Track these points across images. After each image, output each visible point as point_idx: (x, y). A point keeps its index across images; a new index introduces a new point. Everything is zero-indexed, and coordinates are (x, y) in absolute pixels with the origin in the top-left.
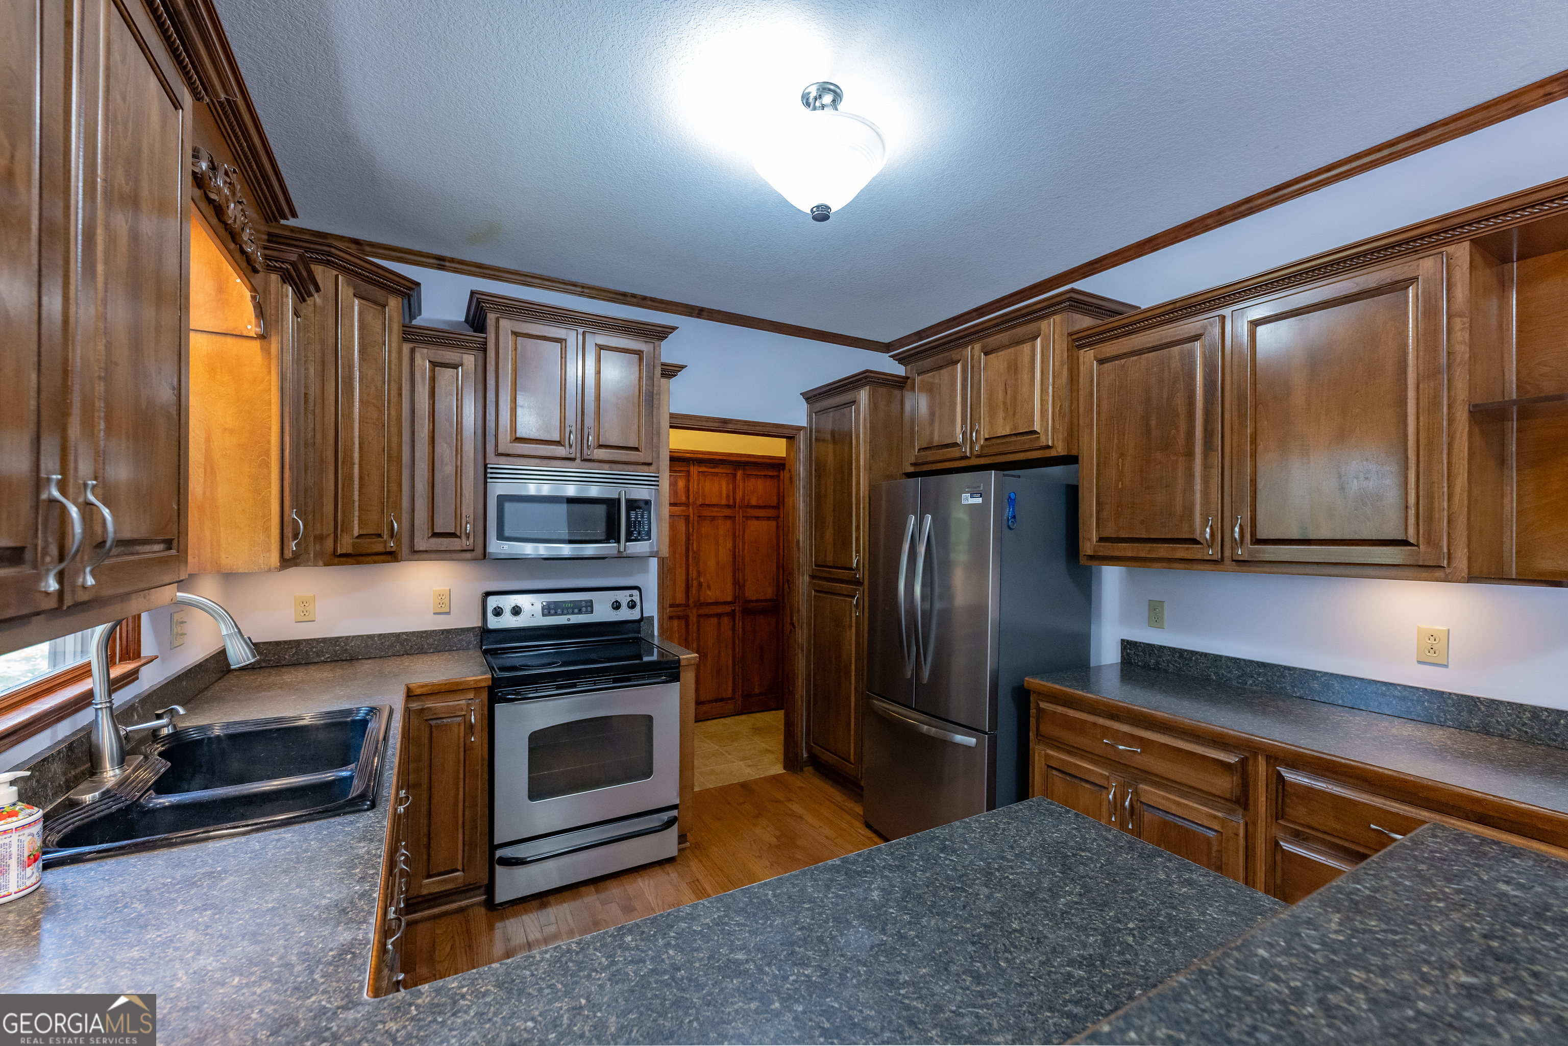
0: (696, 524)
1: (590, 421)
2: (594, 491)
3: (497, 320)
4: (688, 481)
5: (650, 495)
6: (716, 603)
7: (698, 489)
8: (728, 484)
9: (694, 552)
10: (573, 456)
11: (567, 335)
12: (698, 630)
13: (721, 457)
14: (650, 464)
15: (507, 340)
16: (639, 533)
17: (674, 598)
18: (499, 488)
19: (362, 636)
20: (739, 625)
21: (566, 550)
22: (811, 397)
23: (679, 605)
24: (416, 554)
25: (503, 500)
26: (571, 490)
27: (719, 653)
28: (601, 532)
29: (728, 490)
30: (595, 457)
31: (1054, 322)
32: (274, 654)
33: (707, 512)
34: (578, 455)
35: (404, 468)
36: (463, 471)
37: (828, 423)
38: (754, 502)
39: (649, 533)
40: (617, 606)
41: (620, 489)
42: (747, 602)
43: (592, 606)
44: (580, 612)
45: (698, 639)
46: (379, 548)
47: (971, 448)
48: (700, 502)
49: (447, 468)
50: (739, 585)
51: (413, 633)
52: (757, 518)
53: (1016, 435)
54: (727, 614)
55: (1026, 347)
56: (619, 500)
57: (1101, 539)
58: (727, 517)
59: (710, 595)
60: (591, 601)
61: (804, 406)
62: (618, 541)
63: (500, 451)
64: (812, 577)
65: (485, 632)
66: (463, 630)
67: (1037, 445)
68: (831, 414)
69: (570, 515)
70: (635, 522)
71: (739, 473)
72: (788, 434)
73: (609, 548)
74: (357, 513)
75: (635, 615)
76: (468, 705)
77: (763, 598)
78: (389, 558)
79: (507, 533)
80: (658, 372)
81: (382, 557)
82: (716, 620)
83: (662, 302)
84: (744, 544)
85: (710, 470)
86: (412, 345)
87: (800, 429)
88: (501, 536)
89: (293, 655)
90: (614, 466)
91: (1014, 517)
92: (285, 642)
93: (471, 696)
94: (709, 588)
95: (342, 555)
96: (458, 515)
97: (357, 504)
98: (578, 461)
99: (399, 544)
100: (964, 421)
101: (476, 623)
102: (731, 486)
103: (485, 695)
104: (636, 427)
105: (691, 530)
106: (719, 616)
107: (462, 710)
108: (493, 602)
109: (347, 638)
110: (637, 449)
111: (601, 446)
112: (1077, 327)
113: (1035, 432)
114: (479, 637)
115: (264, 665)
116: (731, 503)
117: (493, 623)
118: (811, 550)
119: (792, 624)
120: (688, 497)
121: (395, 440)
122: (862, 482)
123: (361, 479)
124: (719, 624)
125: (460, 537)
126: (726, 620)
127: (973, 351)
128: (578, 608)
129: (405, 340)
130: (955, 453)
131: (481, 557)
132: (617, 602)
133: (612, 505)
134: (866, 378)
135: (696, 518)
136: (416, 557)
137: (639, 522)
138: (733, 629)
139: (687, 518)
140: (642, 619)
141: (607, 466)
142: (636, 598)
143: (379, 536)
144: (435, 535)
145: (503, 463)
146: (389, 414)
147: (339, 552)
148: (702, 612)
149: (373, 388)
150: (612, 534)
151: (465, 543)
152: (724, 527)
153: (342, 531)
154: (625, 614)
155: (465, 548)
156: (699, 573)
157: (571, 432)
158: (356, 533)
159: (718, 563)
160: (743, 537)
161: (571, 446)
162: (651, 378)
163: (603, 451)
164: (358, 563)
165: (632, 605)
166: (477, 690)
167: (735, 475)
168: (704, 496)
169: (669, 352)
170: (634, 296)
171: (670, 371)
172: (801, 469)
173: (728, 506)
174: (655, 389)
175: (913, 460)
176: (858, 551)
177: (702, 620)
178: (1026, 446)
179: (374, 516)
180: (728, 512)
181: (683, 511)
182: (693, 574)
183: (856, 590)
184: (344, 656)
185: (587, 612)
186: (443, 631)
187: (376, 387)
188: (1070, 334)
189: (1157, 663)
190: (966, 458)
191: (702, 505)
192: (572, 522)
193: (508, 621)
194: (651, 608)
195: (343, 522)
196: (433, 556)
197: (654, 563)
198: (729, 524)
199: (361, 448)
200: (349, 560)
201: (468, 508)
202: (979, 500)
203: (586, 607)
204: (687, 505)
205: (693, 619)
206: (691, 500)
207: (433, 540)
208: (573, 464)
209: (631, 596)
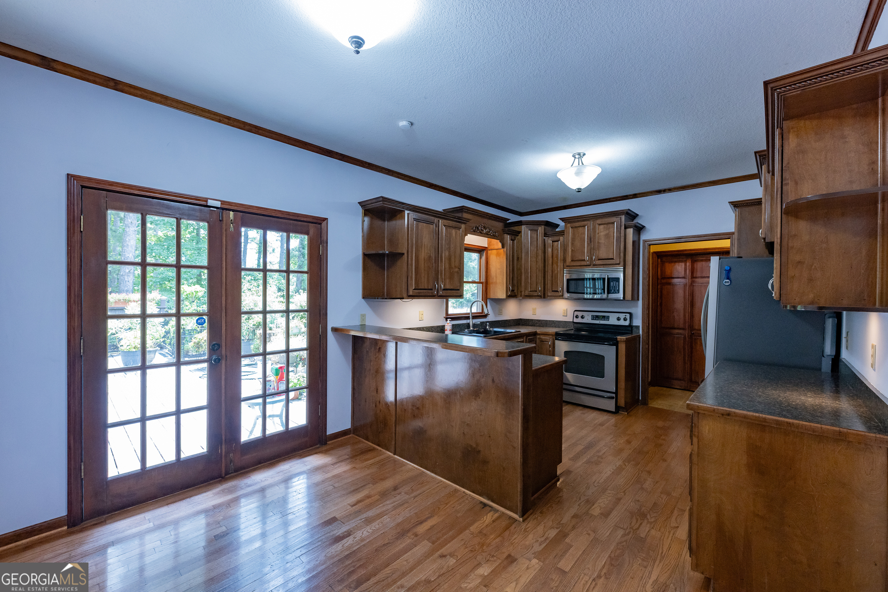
1: (594, 251)
2: (596, 276)
3: (567, 224)
4: (686, 265)
5: (620, 275)
10: (589, 264)
11: (587, 223)
14: (618, 264)
15: (569, 231)
16: (614, 291)
18: (566, 276)
24: (548, 296)
25: (568, 280)
30: (597, 264)
34: (591, 264)
35: (546, 273)
36: (560, 272)
39: (619, 291)
40: (619, 319)
41: (605, 275)
43: (609, 318)
44: (604, 320)
46: (536, 294)
49: (555, 271)
51: (557, 321)
56: (605, 278)
60: (609, 316)
62: (605, 294)
66: (569, 322)
70: (613, 286)
74: (529, 285)
75: (628, 323)
78: (539, 297)
79: (571, 290)
80: (623, 228)
86: (547, 237)
87: (731, 233)
88: (568, 292)
90: (605, 266)
91: (728, 279)
92: (530, 319)
95: (526, 296)
96: (558, 285)
103: (554, 338)
104: (612, 251)
108: (576, 314)
110: (613, 259)
111: (599, 260)
114: (573, 325)
117: (576, 320)
120: (685, 274)
121: (540, 265)
123: (531, 276)
125: (558, 292)
128: (604, 318)
129: (545, 236)
132: (619, 317)
133: (602, 280)
135: (690, 284)
137: (615, 286)
139: (686, 285)
140: (632, 325)
141: (600, 266)
142: (629, 317)
143: (536, 291)
144: (553, 291)
145: (568, 269)
146: (539, 258)
151: (560, 294)
153: (525, 290)
154: (622, 323)
157: (587, 256)
158: (528, 289)
161: (587, 261)
162: (619, 231)
163: (600, 261)
164: (533, 299)
165: (625, 319)
166: (552, 335)
174: (622, 234)
179: (534, 286)
185: (608, 321)
193: (579, 320)
194: (638, 322)
195: (526, 287)
199: (530, 268)
201: (561, 283)
203: (607, 318)
204: (685, 277)
206: (687, 275)
207: (553, 293)
208: (590, 267)
209: (626, 316)
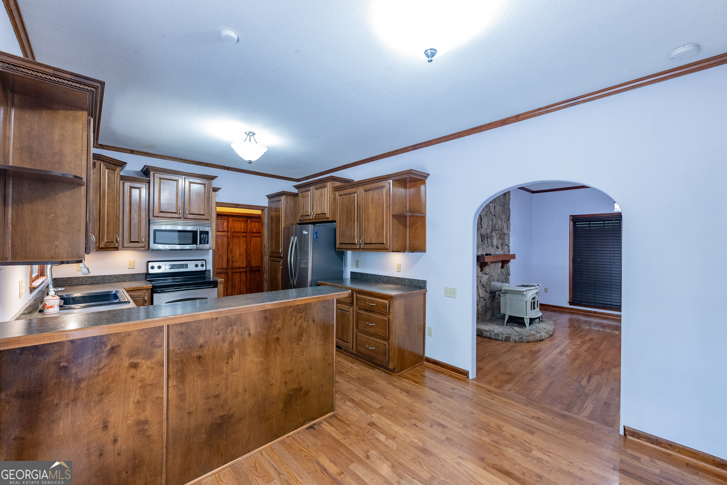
0: (231, 238)
1: (187, 206)
2: (189, 228)
3: (154, 174)
4: (228, 223)
5: (209, 229)
6: (239, 268)
7: (232, 226)
8: (244, 224)
9: (231, 249)
10: (181, 217)
11: (179, 178)
12: (232, 277)
13: (241, 215)
14: (208, 220)
15: (157, 181)
16: (204, 242)
17: (222, 266)
18: (153, 227)
19: (102, 276)
20: (249, 276)
21: (178, 247)
22: (270, 197)
23: (224, 269)
24: (124, 248)
25: (155, 231)
26: (180, 228)
27: (241, 286)
28: (190, 241)
29: (244, 226)
30: (188, 217)
31: (329, 184)
32: (70, 281)
33: (236, 234)
34: (183, 217)
35: (120, 221)
36: (141, 221)
37: (274, 205)
38: (255, 231)
39: (208, 242)
40: (197, 266)
41: (197, 228)
42: (252, 267)
43: (187, 266)
44: (183, 268)
45: (232, 281)
46: (113, 246)
47: (312, 217)
48: (233, 230)
49: (135, 221)
50: (248, 261)
51: (121, 275)
52: (256, 237)
53: (322, 214)
54: (244, 272)
55: (324, 189)
56: (197, 231)
57: (340, 244)
58: (244, 236)
59: (237, 265)
60: (187, 264)
61: (267, 199)
62: (197, 244)
63: (155, 215)
64: (270, 257)
65: (147, 274)
66: (139, 274)
67: (326, 217)
68: (275, 203)
69: (179, 236)
70: (203, 238)
71: (249, 221)
72: (262, 209)
73: (194, 246)
74: (106, 235)
75: (204, 269)
76: (144, 294)
77: (258, 266)
78: (116, 249)
79: (157, 241)
80: (211, 190)
81: (113, 249)
82: (239, 274)
83: (214, 165)
84: (251, 246)
85: (237, 219)
86: (123, 181)
87: (265, 207)
88: (155, 242)
89: (77, 282)
90: (196, 220)
91: (317, 237)
92: (74, 277)
93: (145, 291)
94: (236, 262)
95: (101, 248)
96: (139, 236)
97: (106, 232)
98: (183, 218)
99: (119, 245)
100: (311, 209)
101: (144, 271)
102: (246, 225)
103: (150, 291)
104: (203, 208)
105: (229, 241)
106: (240, 272)
107: (142, 295)
108: (150, 264)
109: (96, 276)
110: (203, 215)
111: (190, 214)
112: (335, 185)
113: (325, 214)
114: (145, 276)
115: (66, 285)
116: (246, 231)
117: (151, 271)
118: (269, 247)
119: (263, 273)
120: (228, 229)
121: (118, 212)
122: (283, 225)
123: (107, 224)
124: (240, 276)
125: (140, 243)
126: (243, 274)
127: (312, 188)
128: (182, 266)
129: (121, 180)
130: (308, 218)
131: (147, 249)
132: (197, 264)
133: (194, 233)
134: (284, 193)
135: (231, 236)
136: (124, 249)
137: (204, 238)
138: (246, 277)
139: (228, 237)
140: (206, 270)
141: (193, 220)
142: (204, 263)
143: (113, 242)
144: (131, 242)
145: (156, 219)
146: (116, 204)
147: (101, 247)
148: (234, 271)
149: (111, 196)
150: (194, 242)
151: (141, 245)
152: (243, 240)
153: (101, 241)
154: (200, 268)
155: (142, 246)
156: (232, 257)
157: (180, 210)
158: (106, 241)
159: (240, 253)
160: (250, 244)
161: (180, 214)
162: (209, 192)
164: (106, 250)
165: (202, 266)
166: (147, 289)
167: (247, 221)
168: (235, 228)
169: (215, 184)
170: (203, 163)
171: (215, 190)
172: (266, 220)
173: (244, 232)
174: (210, 196)
175: (299, 219)
176: (281, 248)
177: (233, 274)
178: (323, 217)
179: (111, 236)
180: (244, 234)
181: (226, 234)
182: (230, 257)
183: (281, 260)
184: (95, 282)
185: (186, 268)
186: (132, 274)
187: (112, 196)
188: (333, 187)
189: (357, 277)
190: (311, 219)
191: (234, 232)
192: (180, 238)
193: (156, 271)
194: (210, 267)
195: (102, 237)
196: (130, 249)
197: (211, 252)
198: (245, 239)
199: (107, 215)
200: (103, 249)
201: (143, 233)
202: (307, 233)
203: (185, 266)
204: (228, 232)
205: (230, 273)
206: (229, 230)
207: (131, 244)
208: (181, 219)
209: (202, 262)
